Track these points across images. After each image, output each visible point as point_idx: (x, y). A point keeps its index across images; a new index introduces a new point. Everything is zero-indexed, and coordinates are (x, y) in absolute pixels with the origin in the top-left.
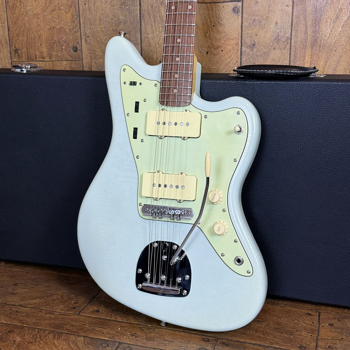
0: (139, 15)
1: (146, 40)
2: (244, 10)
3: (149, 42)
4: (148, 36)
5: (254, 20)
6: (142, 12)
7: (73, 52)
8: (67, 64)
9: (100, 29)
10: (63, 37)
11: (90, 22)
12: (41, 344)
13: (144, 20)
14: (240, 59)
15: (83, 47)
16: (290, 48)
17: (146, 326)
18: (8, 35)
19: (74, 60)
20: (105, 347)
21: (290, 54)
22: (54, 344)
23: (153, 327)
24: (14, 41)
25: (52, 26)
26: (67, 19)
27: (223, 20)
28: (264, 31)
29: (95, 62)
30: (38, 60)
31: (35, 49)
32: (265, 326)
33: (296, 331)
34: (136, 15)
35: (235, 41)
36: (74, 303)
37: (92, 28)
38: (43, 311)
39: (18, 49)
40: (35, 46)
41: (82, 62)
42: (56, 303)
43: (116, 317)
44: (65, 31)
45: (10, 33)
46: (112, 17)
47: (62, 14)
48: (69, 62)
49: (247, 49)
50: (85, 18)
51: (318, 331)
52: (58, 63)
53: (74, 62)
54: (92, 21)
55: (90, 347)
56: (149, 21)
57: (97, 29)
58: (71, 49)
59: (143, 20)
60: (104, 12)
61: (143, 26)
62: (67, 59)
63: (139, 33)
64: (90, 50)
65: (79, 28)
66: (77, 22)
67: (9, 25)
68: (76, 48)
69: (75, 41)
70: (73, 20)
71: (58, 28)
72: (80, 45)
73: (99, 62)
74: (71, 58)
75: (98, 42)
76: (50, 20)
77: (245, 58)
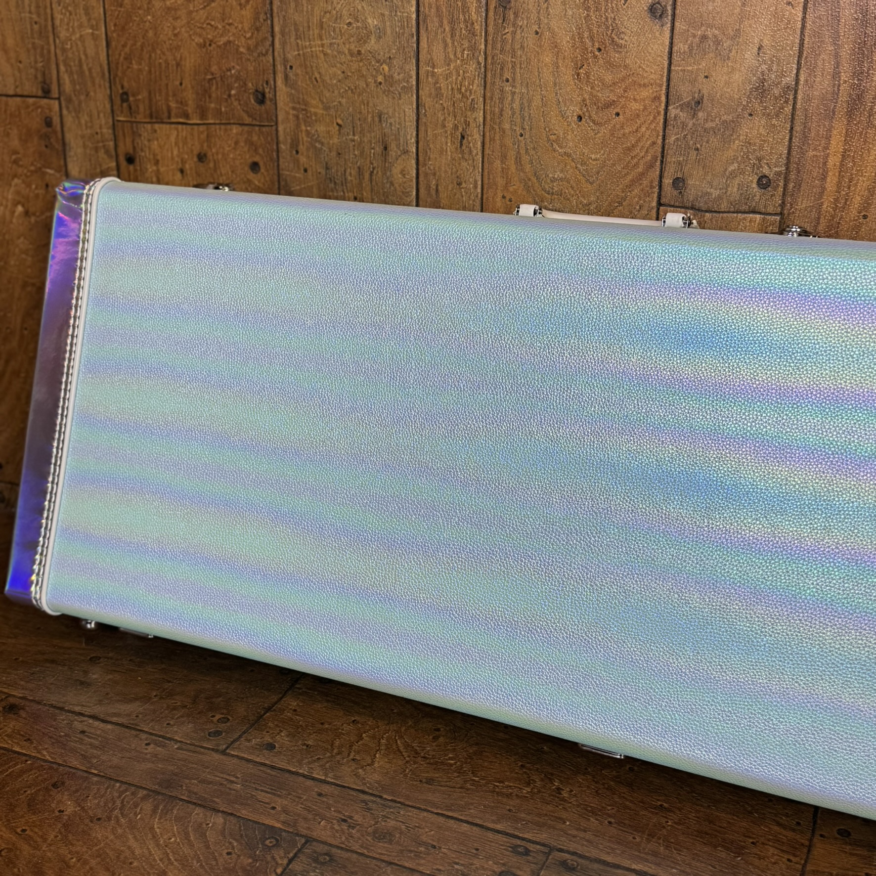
0: (414, 16)
1: (430, 79)
2: (677, 12)
3: (439, 85)
4: (436, 70)
5: (704, 38)
6: (422, 9)
7: (255, 104)
8: (241, 134)
9: (321, 49)
10: (233, 67)
11: (297, 30)
12: (121, 826)
13: (427, 29)
14: (660, 138)
15: (278, 94)
16: (793, 115)
17: (378, 800)
18: (105, 58)
19: (258, 123)
20: (270, 848)
21: (792, 128)
22: (152, 829)
23: (395, 801)
24: (120, 74)
25: (208, 39)
26: (242, 23)
27: (622, 36)
28: (728, 67)
29: (307, 130)
30: (173, 120)
31: (167, 95)
32: (675, 823)
33: (753, 843)
34: (407, 17)
35: (651, 91)
36: (220, 719)
37: (300, 47)
38: (144, 736)
39: (130, 94)
40: (167, 85)
41: (277, 130)
42: (177, 719)
43: (312, 768)
44: (237, 50)
45: (110, 52)
46: (350, 20)
47: (232, 9)
48: (246, 128)
49: (681, 113)
50: (285, 20)
51: (809, 851)
52: (220, 129)
53: (257, 128)
54: (301, 29)
55: (235, 844)
56: (439, 31)
57: (313, 49)
58: (251, 96)
59: (425, 29)
60: (330, 8)
61: (424, 44)
62: (240, 122)
63: (414, 61)
64: (296, 100)
65: (270, 46)
66: (265, 29)
67: (109, 33)
68: (264, 95)
69: (261, 77)
70: (258, 24)
71: (222, 43)
72: (271, 88)
73: (317, 131)
74: (251, 119)
75: (315, 83)
76: (203, 24)
77: (675, 135)
